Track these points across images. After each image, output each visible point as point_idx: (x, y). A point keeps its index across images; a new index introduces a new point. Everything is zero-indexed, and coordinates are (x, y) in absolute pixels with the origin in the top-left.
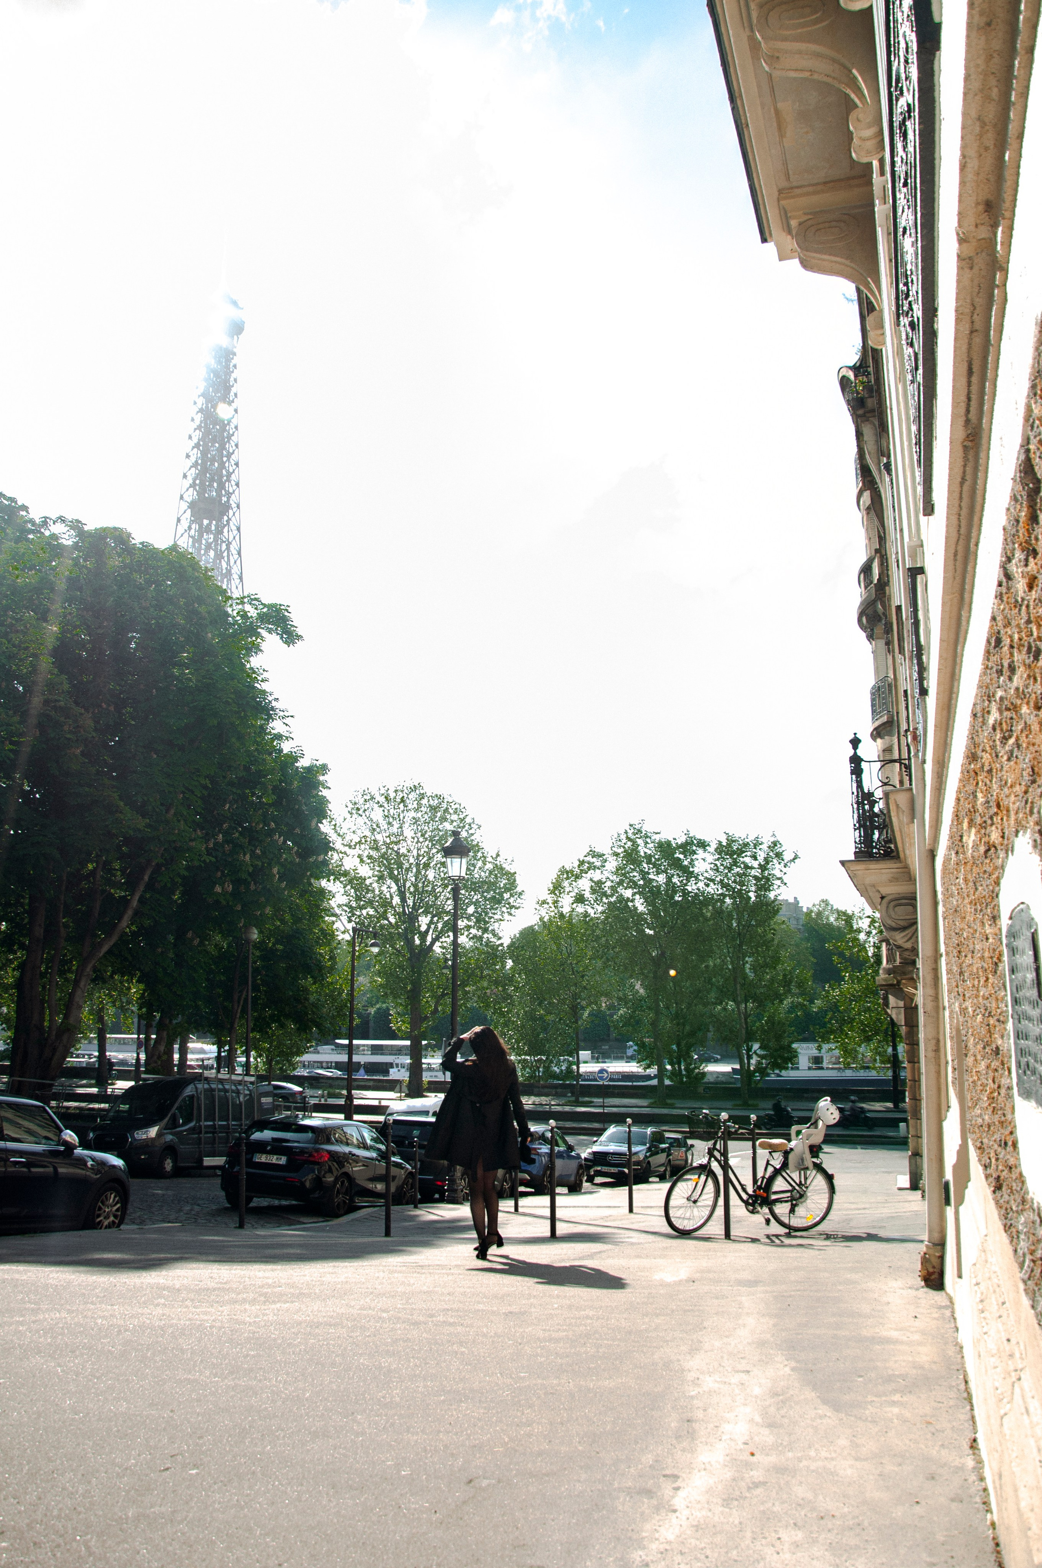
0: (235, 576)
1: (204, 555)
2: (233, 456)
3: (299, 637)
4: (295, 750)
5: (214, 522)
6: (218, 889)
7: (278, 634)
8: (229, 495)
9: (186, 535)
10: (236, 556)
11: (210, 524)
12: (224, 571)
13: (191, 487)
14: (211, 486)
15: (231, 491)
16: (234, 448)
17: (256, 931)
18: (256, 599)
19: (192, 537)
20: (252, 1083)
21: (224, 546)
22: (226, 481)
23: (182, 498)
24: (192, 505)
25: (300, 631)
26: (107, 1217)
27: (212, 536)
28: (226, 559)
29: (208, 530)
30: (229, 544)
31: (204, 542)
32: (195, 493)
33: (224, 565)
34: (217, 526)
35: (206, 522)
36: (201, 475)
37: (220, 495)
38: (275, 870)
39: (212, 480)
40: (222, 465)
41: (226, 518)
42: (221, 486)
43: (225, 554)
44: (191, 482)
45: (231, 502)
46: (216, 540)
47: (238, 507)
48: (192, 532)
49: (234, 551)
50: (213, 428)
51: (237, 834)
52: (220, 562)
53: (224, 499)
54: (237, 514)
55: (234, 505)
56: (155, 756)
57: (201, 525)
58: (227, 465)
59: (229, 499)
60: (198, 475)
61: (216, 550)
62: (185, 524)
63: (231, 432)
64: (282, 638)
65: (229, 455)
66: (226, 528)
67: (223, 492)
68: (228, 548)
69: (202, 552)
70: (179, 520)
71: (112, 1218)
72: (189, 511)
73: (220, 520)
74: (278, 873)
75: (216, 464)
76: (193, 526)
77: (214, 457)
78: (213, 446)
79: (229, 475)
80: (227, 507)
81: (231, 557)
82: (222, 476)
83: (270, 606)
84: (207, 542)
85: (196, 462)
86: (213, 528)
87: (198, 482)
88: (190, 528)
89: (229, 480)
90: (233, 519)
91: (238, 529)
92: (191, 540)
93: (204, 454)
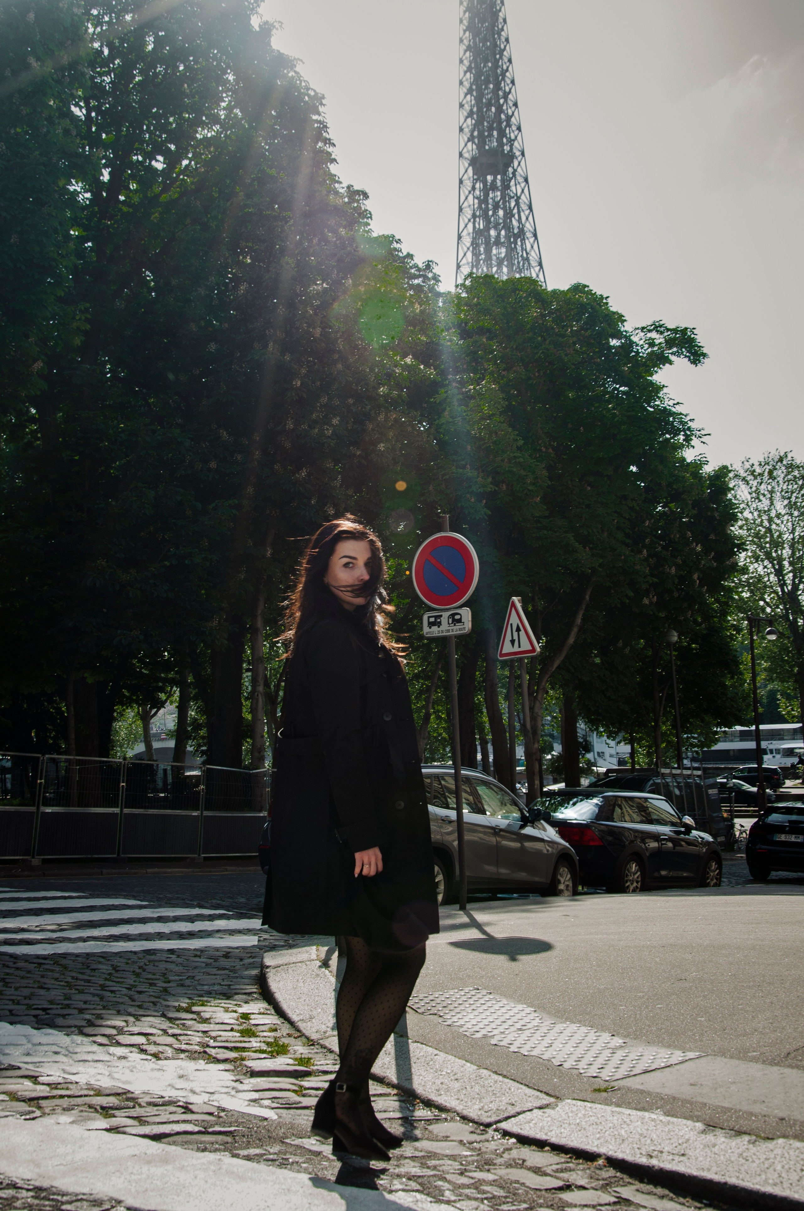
0: (529, 235)
1: (493, 215)
2: (510, 96)
3: (704, 355)
4: (699, 458)
5: (499, 177)
6: (646, 601)
7: (686, 356)
8: (511, 142)
9: (471, 197)
10: (527, 212)
11: (494, 180)
12: (516, 231)
13: (469, 141)
14: (491, 135)
15: (513, 137)
16: (510, 86)
17: (676, 634)
18: (661, 326)
19: (477, 198)
20: (698, 776)
21: (513, 204)
22: (506, 127)
23: (461, 155)
24: (473, 162)
25: (705, 350)
26: (712, 880)
27: (499, 193)
28: (516, 216)
29: (494, 187)
30: (518, 199)
31: (490, 201)
32: (474, 147)
33: (515, 223)
34: (503, 181)
35: (489, 178)
36: (478, 124)
37: (501, 145)
38: (695, 576)
39: (491, 129)
40: (500, 110)
41: (511, 170)
42: (502, 134)
43: (515, 211)
44: (469, 135)
45: (515, 151)
46: (503, 197)
47: (523, 154)
48: (477, 192)
49: (524, 207)
50: (485, 66)
51: (660, 549)
52: (511, 221)
53: (507, 148)
54: (522, 163)
55: (518, 153)
56: (589, 488)
57: (485, 182)
58: (505, 107)
59: (511, 146)
60: (475, 125)
61: (504, 209)
62: (468, 184)
63: (505, 67)
64: (689, 360)
65: (506, 96)
66: (513, 181)
67: (505, 140)
68: (517, 204)
69: (490, 213)
70: (461, 182)
71: (715, 881)
72: (470, 169)
73: (504, 173)
74: (698, 579)
75: (493, 109)
76: (477, 186)
77: (489, 101)
78: (487, 88)
79: (509, 118)
80: (511, 157)
81: (522, 214)
82: (500, 122)
83: (675, 331)
84: (494, 201)
85: (471, 110)
86: (499, 183)
87: (476, 133)
88: (474, 188)
89: (509, 125)
90: (519, 170)
91: (526, 180)
92: (476, 201)
93: (478, 99)
